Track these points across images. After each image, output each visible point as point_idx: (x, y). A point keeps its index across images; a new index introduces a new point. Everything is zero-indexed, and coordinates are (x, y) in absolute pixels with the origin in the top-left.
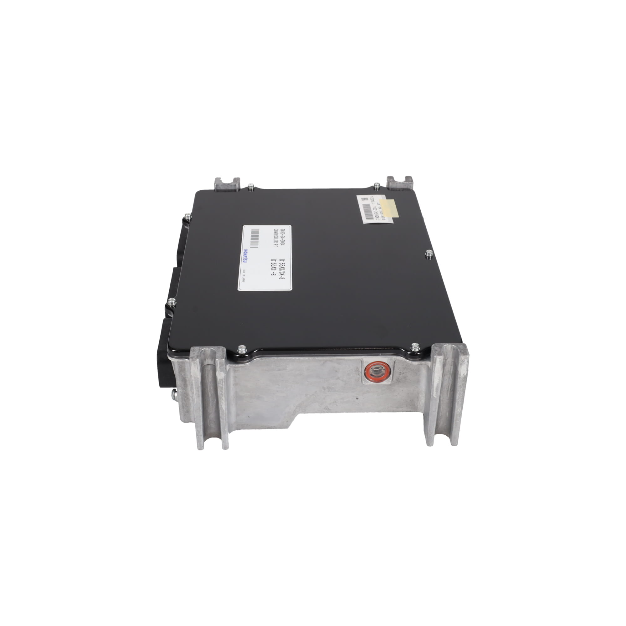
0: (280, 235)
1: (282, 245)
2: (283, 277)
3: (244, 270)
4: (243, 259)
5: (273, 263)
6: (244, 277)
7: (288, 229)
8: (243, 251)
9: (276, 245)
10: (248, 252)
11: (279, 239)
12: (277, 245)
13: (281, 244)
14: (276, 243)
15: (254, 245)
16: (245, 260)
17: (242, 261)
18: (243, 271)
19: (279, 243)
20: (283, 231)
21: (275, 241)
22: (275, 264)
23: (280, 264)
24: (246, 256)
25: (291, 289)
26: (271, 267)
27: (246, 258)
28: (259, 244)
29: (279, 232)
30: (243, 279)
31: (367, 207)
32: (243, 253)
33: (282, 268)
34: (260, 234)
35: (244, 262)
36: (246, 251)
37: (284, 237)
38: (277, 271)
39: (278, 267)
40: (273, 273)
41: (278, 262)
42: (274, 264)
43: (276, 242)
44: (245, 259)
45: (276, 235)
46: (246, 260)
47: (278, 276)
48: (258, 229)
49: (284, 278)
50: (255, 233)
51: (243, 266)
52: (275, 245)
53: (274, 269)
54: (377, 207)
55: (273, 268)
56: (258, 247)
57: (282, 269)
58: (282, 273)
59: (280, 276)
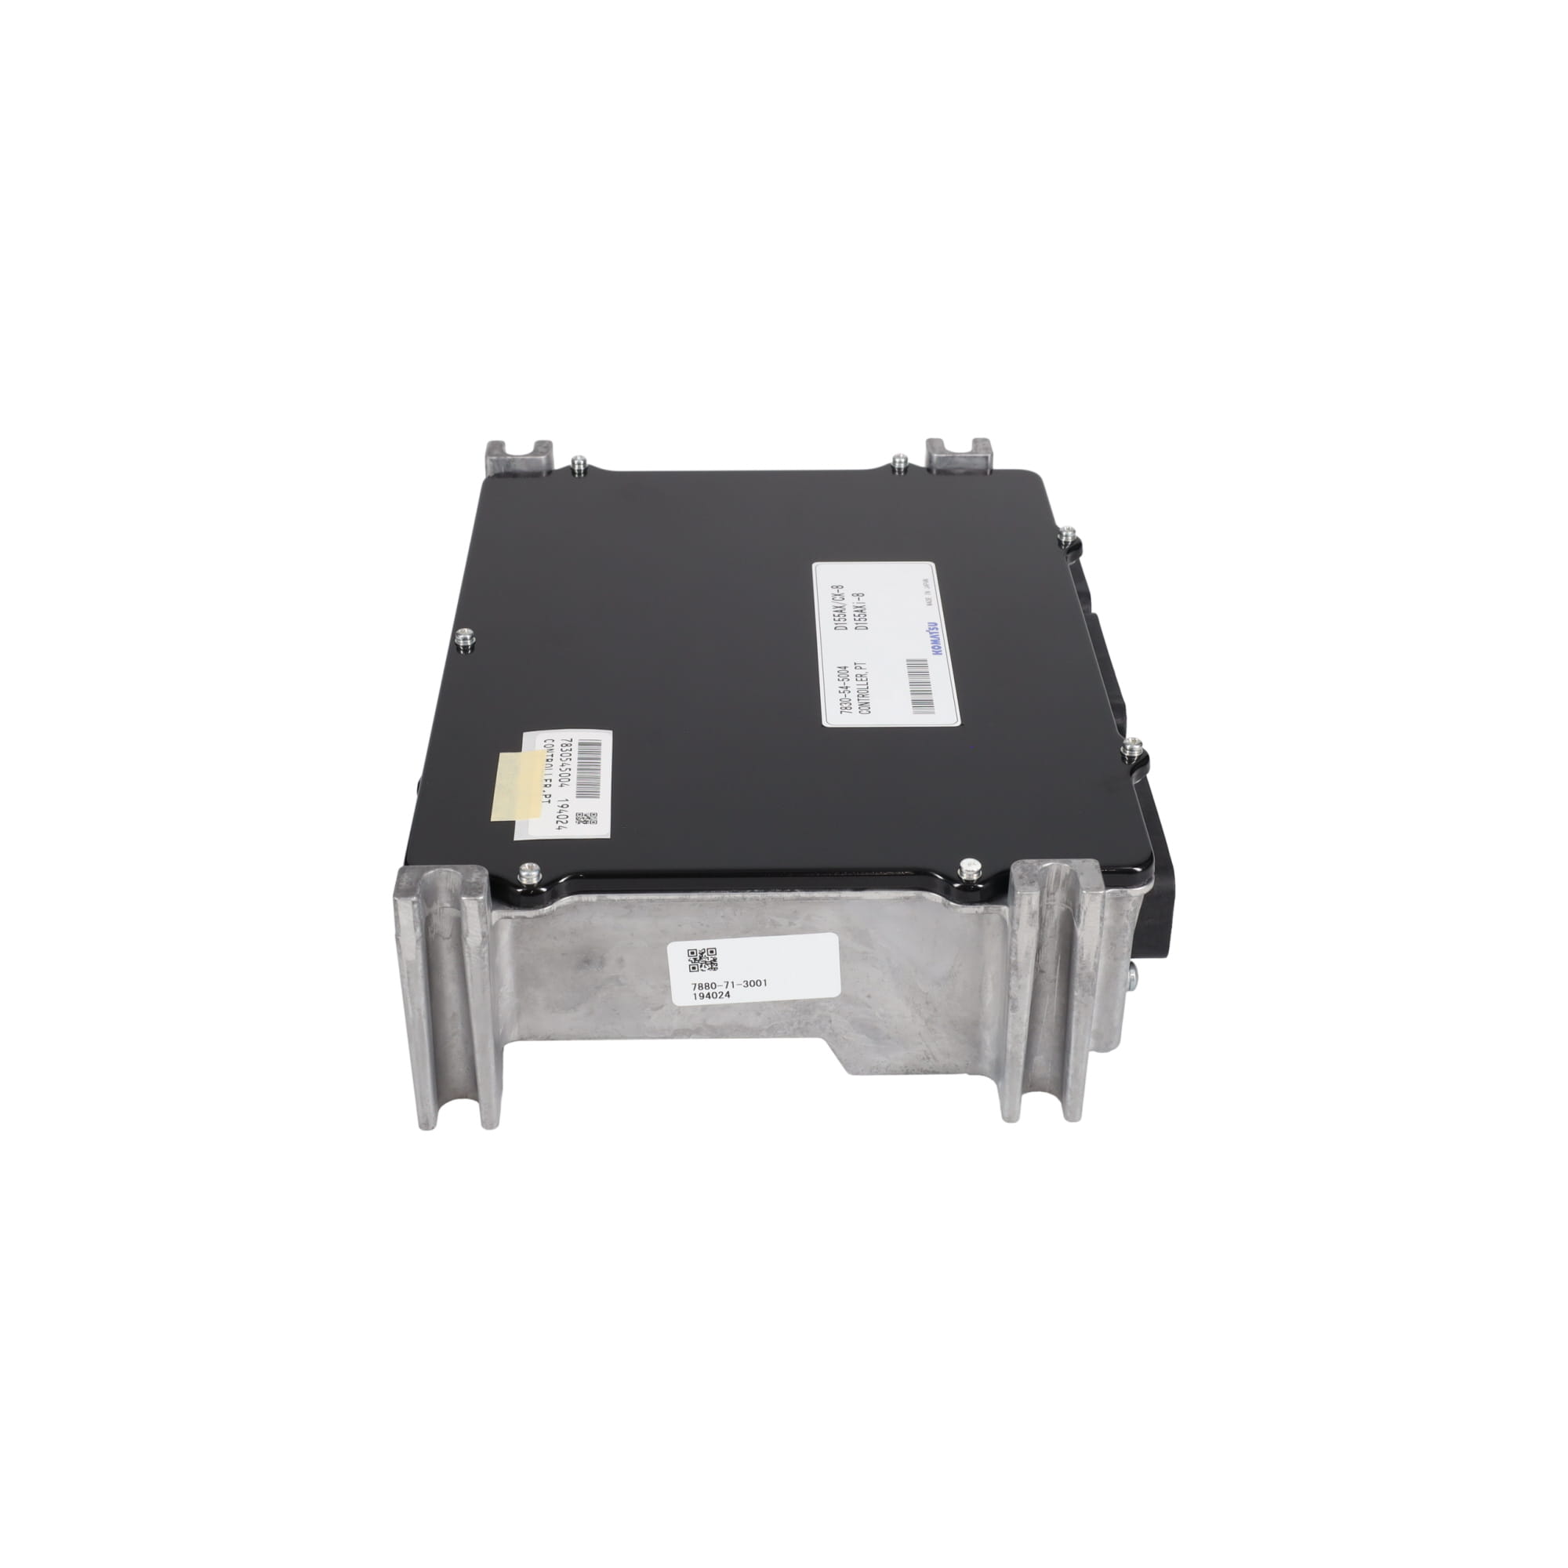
0: (853, 696)
1: (845, 668)
2: (835, 591)
3: (930, 605)
4: (940, 631)
5: (862, 621)
6: (927, 590)
7: (833, 716)
8: (943, 649)
9: (861, 668)
10: (931, 649)
11: (853, 685)
12: (857, 666)
13: (847, 669)
14: (862, 672)
15: (917, 669)
16: (933, 629)
17: (939, 626)
18: (933, 603)
19: (852, 672)
20: (845, 707)
21: (864, 679)
22: (857, 618)
23: (846, 620)
24: (932, 637)
25: (814, 565)
26: (867, 612)
27: (931, 633)
28: (906, 671)
29: (855, 704)
30: (927, 586)
31: (587, 790)
32: (942, 645)
33: (840, 610)
34: (909, 698)
35: (936, 624)
36: (937, 651)
37: (842, 690)
38: (850, 603)
39: (850, 612)
40: (861, 598)
41: (851, 623)
42: (859, 620)
43: (861, 676)
44: (935, 631)
45: (863, 696)
46: (930, 629)
47: (847, 592)
48: (915, 713)
49: (832, 587)
50: (923, 702)
51: (935, 613)
52: (862, 666)
53: (857, 607)
54: (554, 790)
55: (860, 610)
56: (908, 661)
57: (840, 607)
58: (838, 598)
59: (841, 591)
